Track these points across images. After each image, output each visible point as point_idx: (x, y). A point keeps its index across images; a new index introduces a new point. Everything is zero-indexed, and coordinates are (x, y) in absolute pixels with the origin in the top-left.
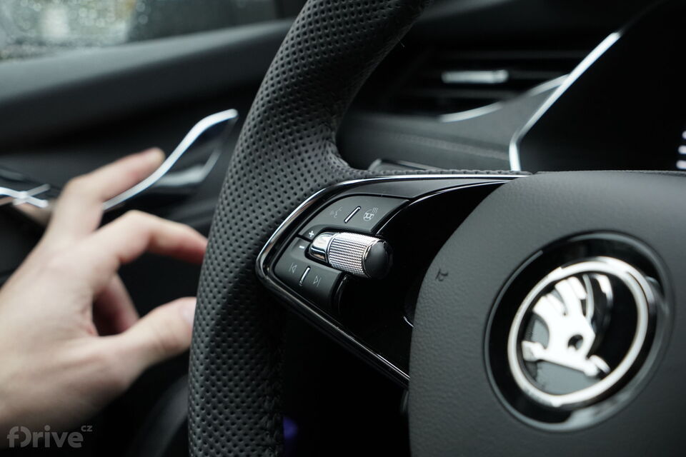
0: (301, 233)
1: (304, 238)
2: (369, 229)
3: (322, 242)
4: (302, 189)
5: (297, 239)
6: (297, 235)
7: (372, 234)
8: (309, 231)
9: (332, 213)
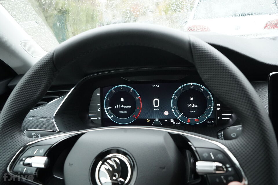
0: (20, 159)
1: (22, 160)
2: (43, 155)
3: (28, 161)
4: (18, 147)
5: (19, 161)
6: (19, 160)
7: (44, 156)
8: (23, 158)
9: (29, 152)
